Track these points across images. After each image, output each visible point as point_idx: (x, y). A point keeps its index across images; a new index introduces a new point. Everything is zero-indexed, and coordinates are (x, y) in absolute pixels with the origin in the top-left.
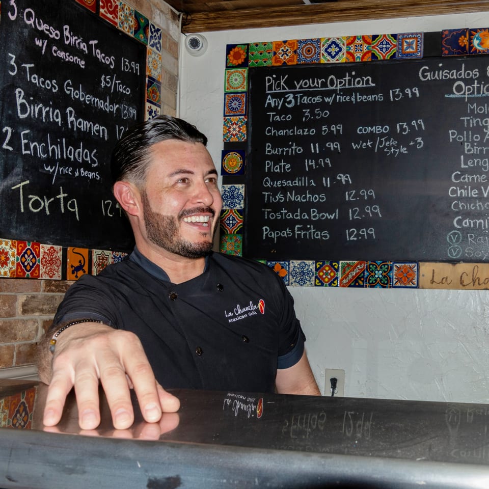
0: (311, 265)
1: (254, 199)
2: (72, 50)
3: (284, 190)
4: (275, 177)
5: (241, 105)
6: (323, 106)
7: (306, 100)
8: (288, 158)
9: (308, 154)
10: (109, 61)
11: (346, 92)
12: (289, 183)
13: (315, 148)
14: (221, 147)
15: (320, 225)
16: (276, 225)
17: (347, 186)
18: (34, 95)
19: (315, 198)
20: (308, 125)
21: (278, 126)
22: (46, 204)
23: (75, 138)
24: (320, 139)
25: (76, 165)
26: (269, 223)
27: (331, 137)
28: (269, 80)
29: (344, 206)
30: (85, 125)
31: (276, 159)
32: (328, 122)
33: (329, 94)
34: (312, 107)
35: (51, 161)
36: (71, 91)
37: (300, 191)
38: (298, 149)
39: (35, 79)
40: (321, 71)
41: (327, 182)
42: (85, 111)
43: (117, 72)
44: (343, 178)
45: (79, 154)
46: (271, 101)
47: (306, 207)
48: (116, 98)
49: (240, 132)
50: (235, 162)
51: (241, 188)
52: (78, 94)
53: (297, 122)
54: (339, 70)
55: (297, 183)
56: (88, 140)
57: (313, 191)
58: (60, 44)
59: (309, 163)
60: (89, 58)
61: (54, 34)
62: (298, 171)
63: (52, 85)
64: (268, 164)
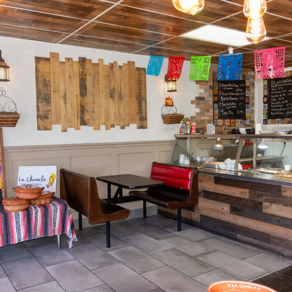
0: (280, 120)
1: (269, 107)
2: (230, 87)
3: (275, 104)
4: (273, 102)
5: (266, 88)
6: (282, 86)
7: (279, 85)
8: (276, 98)
9: (279, 97)
10: (238, 86)
11: (287, 83)
12: (276, 103)
13: (281, 95)
14: (263, 97)
15: (282, 111)
16: (274, 112)
17: (287, 103)
18: (224, 97)
19: (281, 106)
20: (279, 91)
21: (274, 91)
22: (227, 113)
23: (231, 102)
24: (281, 93)
25: (232, 106)
26: (272, 111)
27: (284, 93)
28: (272, 82)
29: (286, 107)
30: (233, 99)
31: (273, 98)
32: (283, 90)
33: (283, 84)
34: (280, 87)
35: (227, 106)
36: (230, 94)
37: (278, 104)
38: (277, 96)
39: (224, 94)
40: (281, 79)
41: (283, 102)
42: (233, 96)
43: (240, 87)
44: (286, 101)
45: (233, 104)
46: (272, 86)
47: (279, 108)
48: (239, 92)
49: (266, 93)
50: (266, 99)
51: (267, 105)
52: (232, 94)
53: (277, 90)
54: (285, 79)
55: (277, 103)
56: (234, 101)
57: (280, 104)
58: (228, 87)
59: (280, 99)
60: (234, 87)
61: (227, 86)
62: (277, 101)
63: (227, 94)
64: (272, 99)
